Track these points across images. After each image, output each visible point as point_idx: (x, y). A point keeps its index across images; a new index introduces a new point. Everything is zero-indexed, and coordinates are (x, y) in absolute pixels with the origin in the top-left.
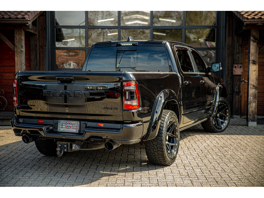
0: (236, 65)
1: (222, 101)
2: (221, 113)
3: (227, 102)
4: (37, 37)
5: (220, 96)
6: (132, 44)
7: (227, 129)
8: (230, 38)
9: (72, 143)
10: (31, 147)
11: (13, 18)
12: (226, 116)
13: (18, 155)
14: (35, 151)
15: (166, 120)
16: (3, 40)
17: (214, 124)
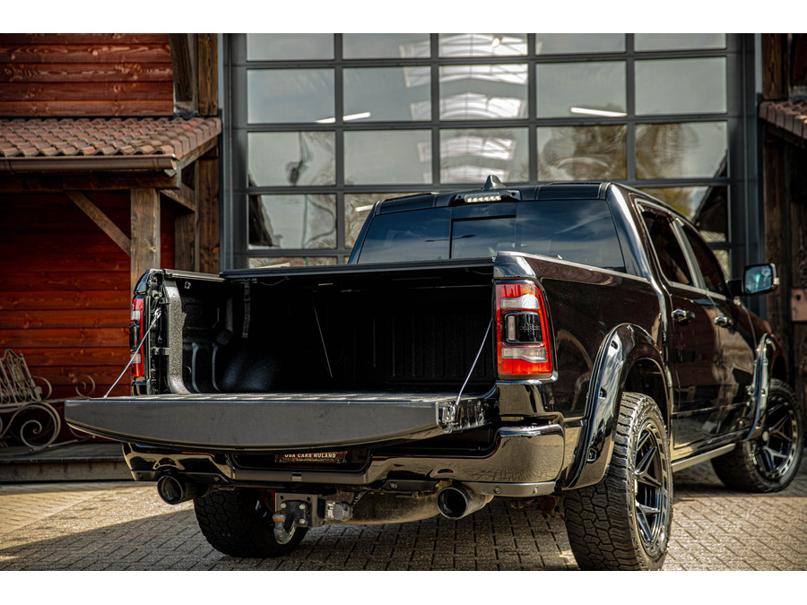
0: (800, 292)
1: (777, 390)
2: (775, 431)
3: (791, 395)
4: (196, 220)
5: (772, 375)
6: (502, 197)
7: (793, 483)
8: (777, 211)
9: (324, 498)
10: (178, 534)
11: (128, 154)
12: (789, 439)
13: (140, 557)
14: (195, 546)
15: (632, 421)
16: (96, 222)
17: (755, 463)
